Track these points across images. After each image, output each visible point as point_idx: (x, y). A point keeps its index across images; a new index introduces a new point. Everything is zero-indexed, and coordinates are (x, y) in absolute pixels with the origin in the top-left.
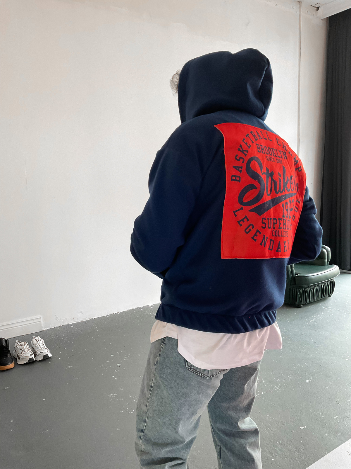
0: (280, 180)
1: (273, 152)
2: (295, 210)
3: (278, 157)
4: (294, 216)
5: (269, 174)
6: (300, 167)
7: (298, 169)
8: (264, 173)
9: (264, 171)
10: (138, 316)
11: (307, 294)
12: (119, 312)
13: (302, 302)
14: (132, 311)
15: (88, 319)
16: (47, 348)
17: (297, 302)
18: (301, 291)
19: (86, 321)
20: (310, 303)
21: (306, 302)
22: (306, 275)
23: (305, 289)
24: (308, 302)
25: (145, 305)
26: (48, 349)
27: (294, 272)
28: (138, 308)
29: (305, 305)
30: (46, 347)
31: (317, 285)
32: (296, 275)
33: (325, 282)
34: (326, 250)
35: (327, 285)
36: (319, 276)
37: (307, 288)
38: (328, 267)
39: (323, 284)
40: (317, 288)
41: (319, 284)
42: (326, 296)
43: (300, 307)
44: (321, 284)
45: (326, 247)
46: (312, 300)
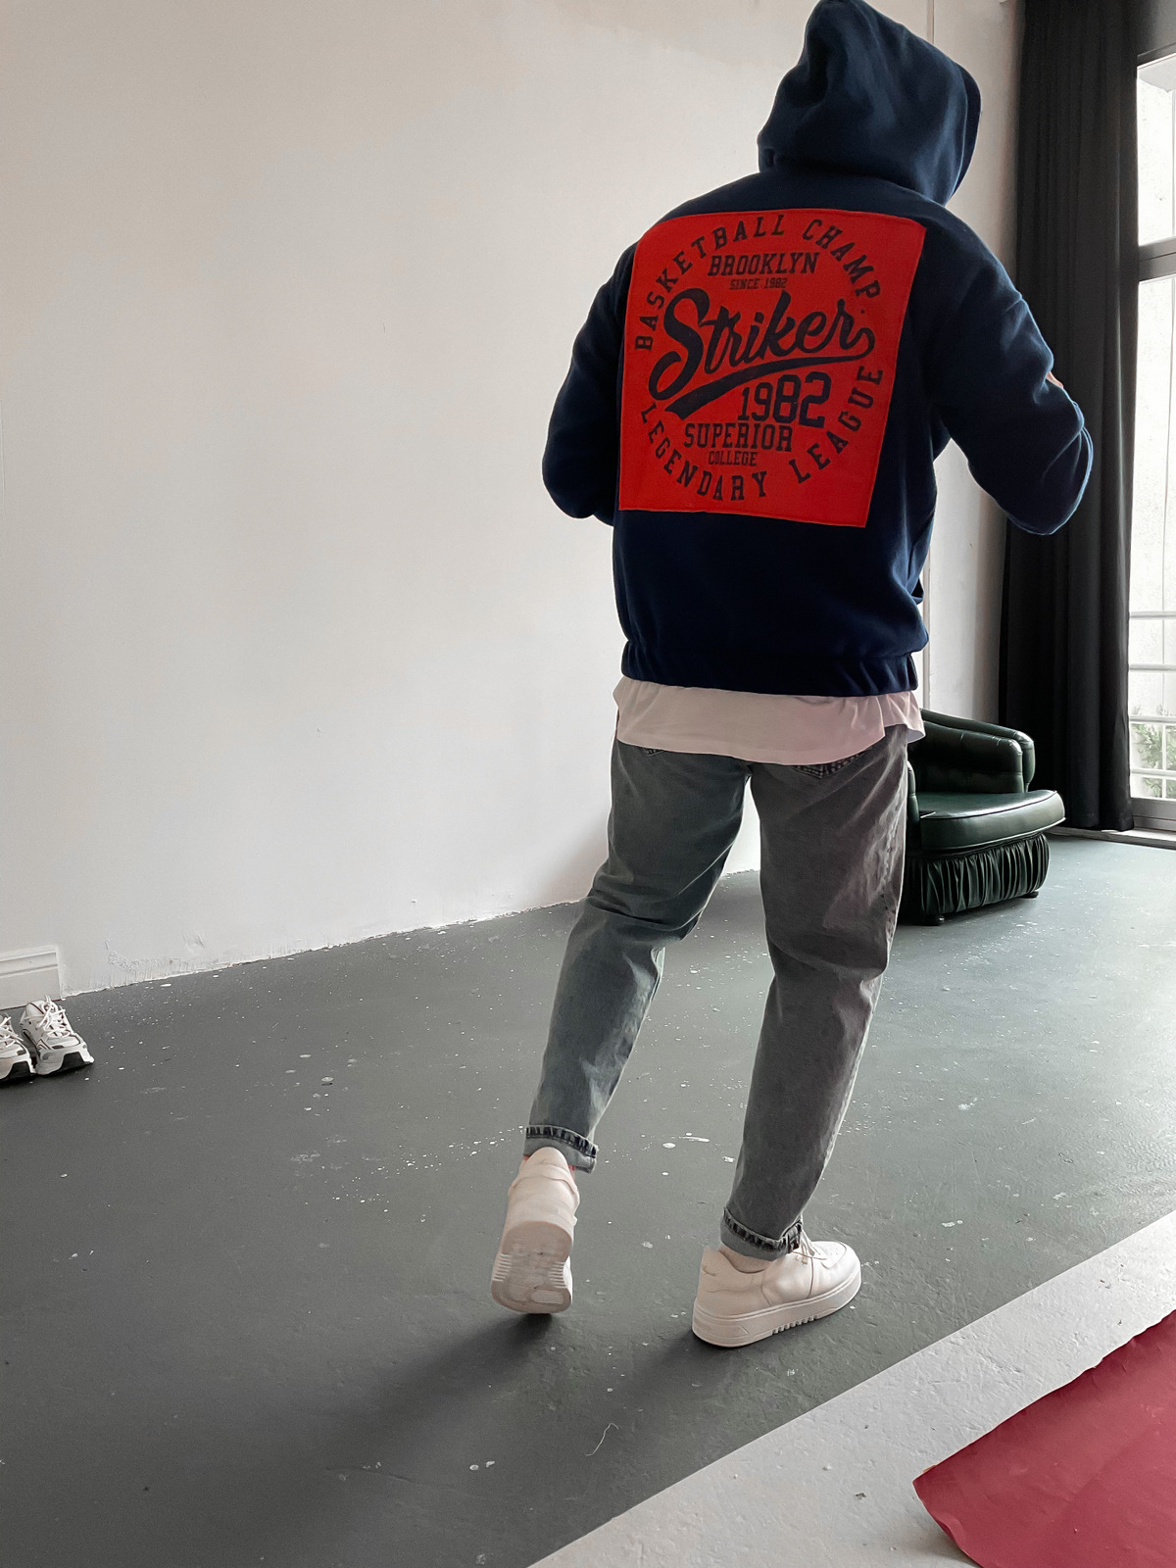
0: (755, 331)
1: (766, 264)
2: (857, 403)
3: (778, 271)
4: (852, 418)
5: (726, 321)
6: (875, 284)
7: (866, 289)
8: (708, 323)
9: (713, 314)
10: (393, 956)
11: (959, 882)
13: (942, 908)
14: (372, 944)
15: (221, 965)
17: (927, 904)
18: (938, 868)
19: (215, 972)
20: (971, 912)
21: (956, 903)
22: (956, 815)
23: (950, 865)
24: (962, 906)
27: (917, 808)
29: (954, 916)
31: (990, 852)
32: (921, 813)
33: (1016, 842)
34: (1019, 742)
35: (1022, 850)
36: (996, 818)
37: (961, 858)
38: (1027, 797)
39: (1009, 846)
40: (991, 858)
41: (997, 846)
42: (1022, 889)
43: (936, 924)
44: (1002, 850)
45: (1021, 734)
46: (974, 902)
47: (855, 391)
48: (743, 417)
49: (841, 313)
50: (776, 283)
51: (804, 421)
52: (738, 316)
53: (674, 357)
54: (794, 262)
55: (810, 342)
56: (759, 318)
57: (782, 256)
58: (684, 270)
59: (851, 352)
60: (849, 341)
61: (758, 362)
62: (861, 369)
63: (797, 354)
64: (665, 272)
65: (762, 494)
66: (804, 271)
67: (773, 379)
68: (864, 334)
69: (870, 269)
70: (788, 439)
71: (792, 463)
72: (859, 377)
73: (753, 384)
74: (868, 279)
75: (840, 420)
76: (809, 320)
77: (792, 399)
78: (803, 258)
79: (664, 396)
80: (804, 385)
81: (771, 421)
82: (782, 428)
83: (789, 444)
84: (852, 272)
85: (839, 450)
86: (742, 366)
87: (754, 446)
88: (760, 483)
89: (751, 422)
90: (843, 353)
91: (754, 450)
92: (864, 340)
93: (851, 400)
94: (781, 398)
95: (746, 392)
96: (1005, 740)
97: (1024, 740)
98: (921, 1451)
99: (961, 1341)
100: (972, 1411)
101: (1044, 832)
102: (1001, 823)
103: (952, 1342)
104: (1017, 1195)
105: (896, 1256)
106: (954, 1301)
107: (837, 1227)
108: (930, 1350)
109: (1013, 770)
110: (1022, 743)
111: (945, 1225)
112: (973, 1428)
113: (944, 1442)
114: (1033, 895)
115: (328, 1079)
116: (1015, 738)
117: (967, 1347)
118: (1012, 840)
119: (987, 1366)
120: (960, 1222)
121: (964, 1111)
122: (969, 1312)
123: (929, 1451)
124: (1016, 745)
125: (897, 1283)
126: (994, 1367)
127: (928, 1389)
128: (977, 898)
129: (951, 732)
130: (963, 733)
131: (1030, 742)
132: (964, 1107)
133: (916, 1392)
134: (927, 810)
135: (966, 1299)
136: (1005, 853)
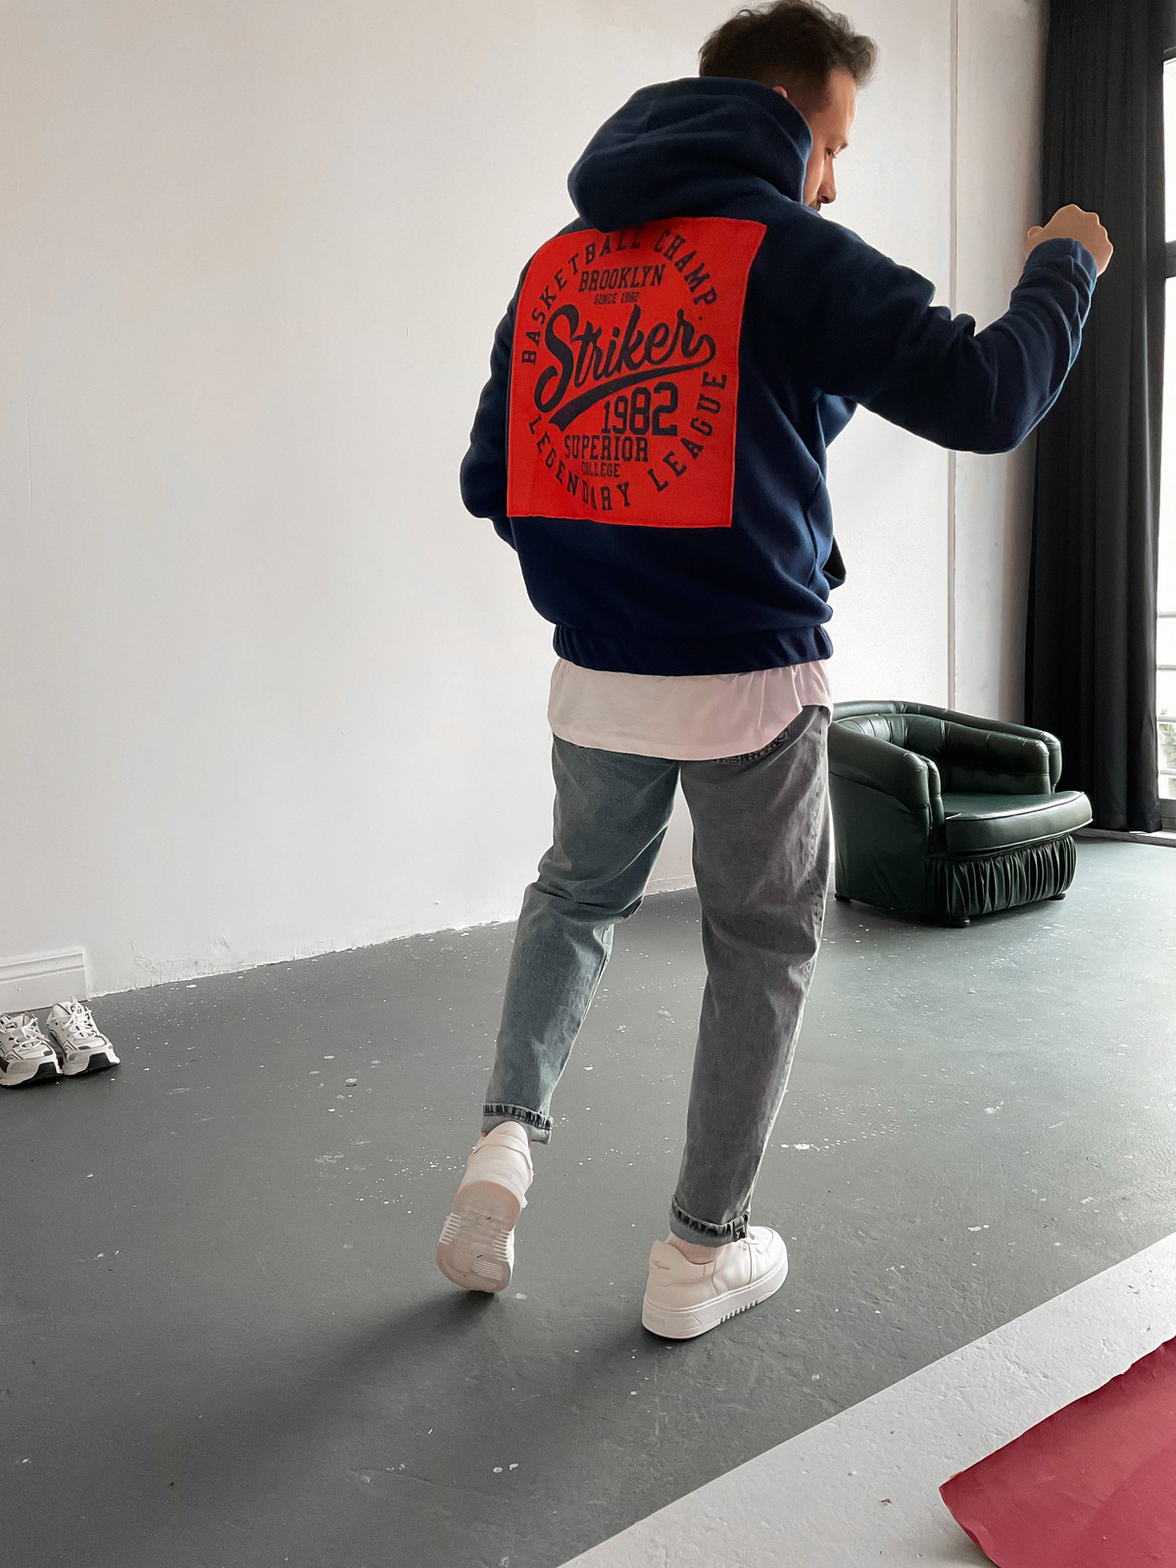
0: (613, 344)
1: (623, 278)
2: (706, 408)
3: (633, 285)
4: (703, 423)
5: (590, 336)
6: (713, 291)
7: (704, 297)
8: (578, 338)
9: (581, 331)
10: (416, 958)
11: (985, 882)
12: (354, 948)
13: (967, 909)
14: (396, 946)
15: (245, 967)
16: (102, 1035)
17: (951, 905)
18: (964, 869)
19: (240, 973)
20: (997, 914)
21: (982, 907)
22: (982, 816)
23: (976, 866)
24: (988, 907)
25: (444, 928)
26: (105, 1038)
27: (942, 810)
28: (418, 936)
29: (981, 918)
30: (99, 1034)
31: (1016, 854)
32: (947, 815)
33: (1043, 843)
34: (1045, 742)
35: (1049, 852)
36: (1024, 820)
37: (986, 860)
38: (1053, 798)
39: (1036, 847)
40: (1017, 860)
41: (1024, 848)
42: (1049, 892)
43: (962, 926)
44: (1029, 851)
45: (1047, 735)
46: (1000, 904)
47: (702, 397)
48: (606, 430)
49: (681, 322)
50: (631, 297)
51: (657, 431)
52: (600, 330)
53: (552, 371)
54: (645, 276)
55: (657, 353)
56: (616, 332)
57: (636, 269)
58: (561, 287)
59: (696, 360)
60: (692, 347)
61: (616, 376)
62: (706, 374)
63: (647, 367)
64: (546, 290)
65: (627, 504)
66: (653, 284)
67: (628, 392)
68: (704, 341)
69: (707, 276)
70: (645, 450)
71: (651, 472)
72: (705, 384)
73: (612, 398)
74: (706, 286)
75: (692, 425)
76: (655, 332)
77: (644, 411)
78: (652, 271)
79: (546, 409)
80: (653, 396)
81: (628, 433)
82: (639, 440)
83: (645, 455)
84: (692, 281)
85: (695, 456)
86: (604, 380)
87: (617, 458)
88: (625, 494)
89: (612, 434)
90: (686, 361)
91: (617, 462)
92: (705, 345)
93: (700, 406)
94: (636, 411)
95: (607, 406)
96: (1032, 741)
97: (1051, 741)
98: (947, 1458)
99: (987, 1346)
100: (999, 1417)
101: (1072, 834)
102: (1026, 823)
103: (978, 1348)
104: (1044, 1200)
105: (921, 1260)
106: (980, 1305)
107: (862, 1230)
108: (956, 1356)
109: (1040, 771)
110: (1049, 744)
111: (972, 1229)
112: (999, 1433)
113: (970, 1449)
114: (1061, 897)
115: (352, 1081)
116: (1042, 739)
117: (993, 1353)
118: (1039, 841)
119: (1014, 1373)
120: (986, 1226)
121: (990, 1115)
122: (995, 1317)
123: (956, 1457)
124: (1042, 746)
125: (924, 1289)
126: (1021, 1373)
127: (955, 1394)
128: (1003, 901)
129: (976, 734)
130: (990, 733)
131: (1057, 743)
132: (990, 1110)
133: (942, 1398)
134: (953, 811)
135: (992, 1305)
136: (1032, 855)
